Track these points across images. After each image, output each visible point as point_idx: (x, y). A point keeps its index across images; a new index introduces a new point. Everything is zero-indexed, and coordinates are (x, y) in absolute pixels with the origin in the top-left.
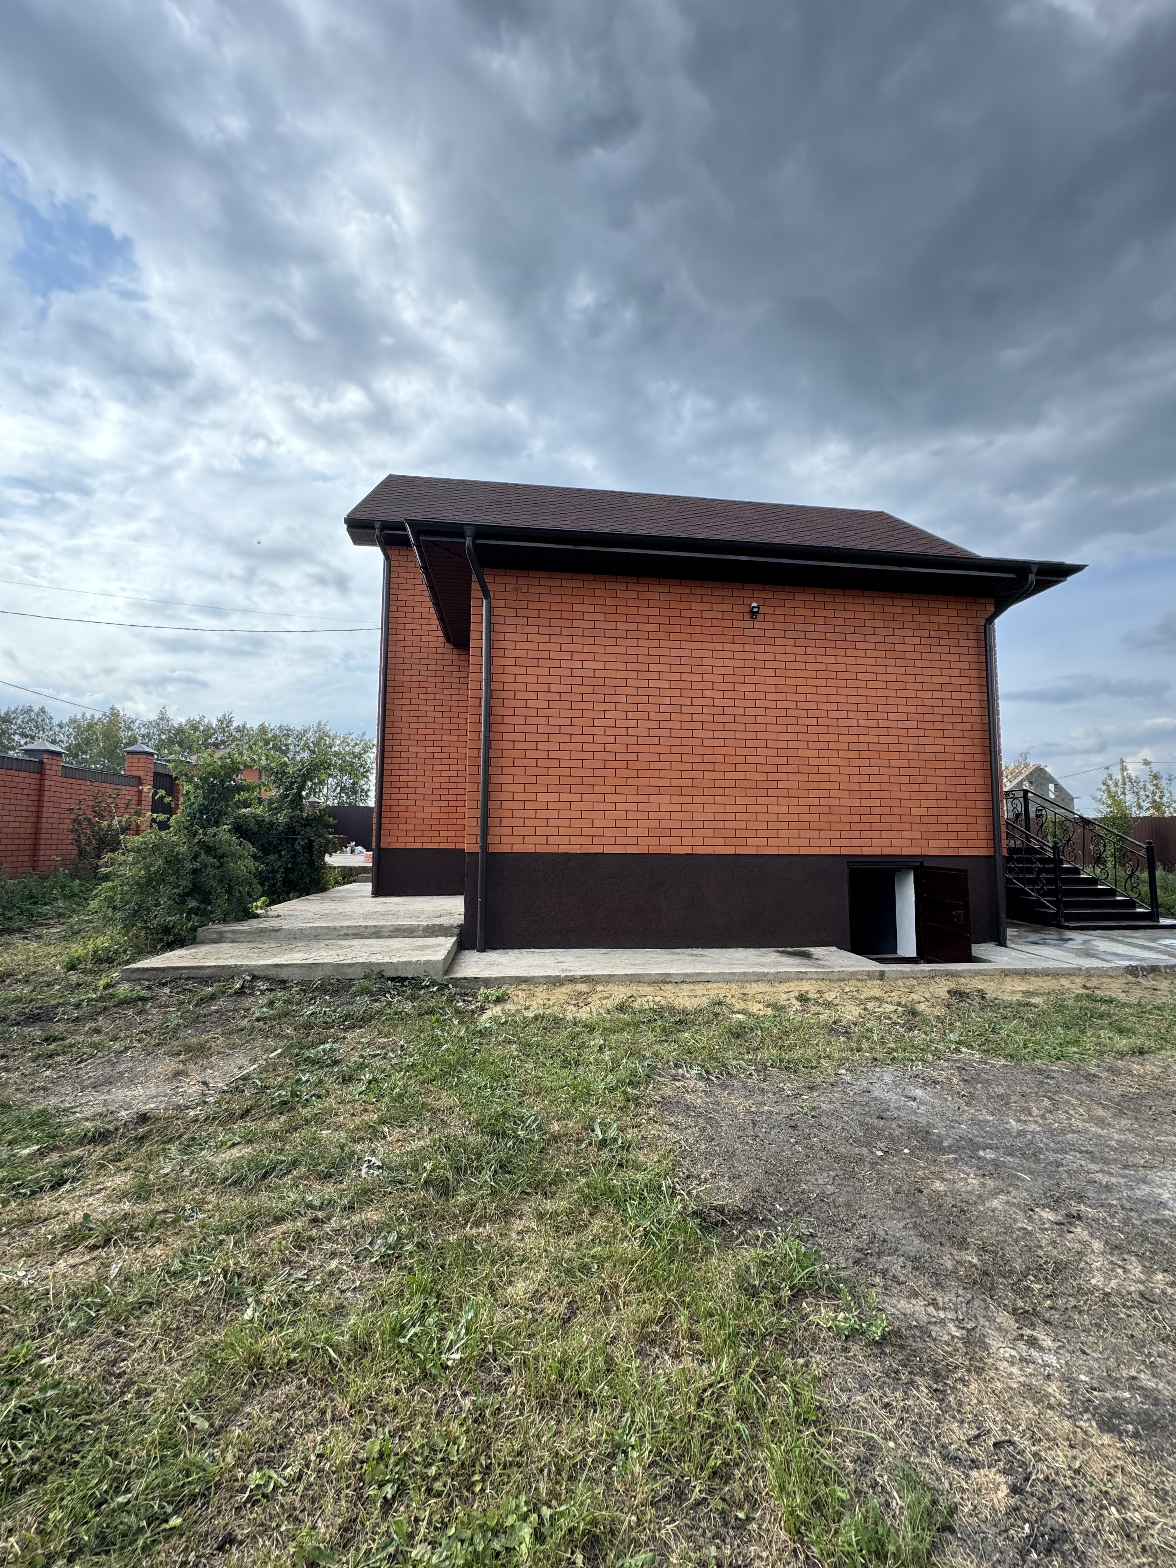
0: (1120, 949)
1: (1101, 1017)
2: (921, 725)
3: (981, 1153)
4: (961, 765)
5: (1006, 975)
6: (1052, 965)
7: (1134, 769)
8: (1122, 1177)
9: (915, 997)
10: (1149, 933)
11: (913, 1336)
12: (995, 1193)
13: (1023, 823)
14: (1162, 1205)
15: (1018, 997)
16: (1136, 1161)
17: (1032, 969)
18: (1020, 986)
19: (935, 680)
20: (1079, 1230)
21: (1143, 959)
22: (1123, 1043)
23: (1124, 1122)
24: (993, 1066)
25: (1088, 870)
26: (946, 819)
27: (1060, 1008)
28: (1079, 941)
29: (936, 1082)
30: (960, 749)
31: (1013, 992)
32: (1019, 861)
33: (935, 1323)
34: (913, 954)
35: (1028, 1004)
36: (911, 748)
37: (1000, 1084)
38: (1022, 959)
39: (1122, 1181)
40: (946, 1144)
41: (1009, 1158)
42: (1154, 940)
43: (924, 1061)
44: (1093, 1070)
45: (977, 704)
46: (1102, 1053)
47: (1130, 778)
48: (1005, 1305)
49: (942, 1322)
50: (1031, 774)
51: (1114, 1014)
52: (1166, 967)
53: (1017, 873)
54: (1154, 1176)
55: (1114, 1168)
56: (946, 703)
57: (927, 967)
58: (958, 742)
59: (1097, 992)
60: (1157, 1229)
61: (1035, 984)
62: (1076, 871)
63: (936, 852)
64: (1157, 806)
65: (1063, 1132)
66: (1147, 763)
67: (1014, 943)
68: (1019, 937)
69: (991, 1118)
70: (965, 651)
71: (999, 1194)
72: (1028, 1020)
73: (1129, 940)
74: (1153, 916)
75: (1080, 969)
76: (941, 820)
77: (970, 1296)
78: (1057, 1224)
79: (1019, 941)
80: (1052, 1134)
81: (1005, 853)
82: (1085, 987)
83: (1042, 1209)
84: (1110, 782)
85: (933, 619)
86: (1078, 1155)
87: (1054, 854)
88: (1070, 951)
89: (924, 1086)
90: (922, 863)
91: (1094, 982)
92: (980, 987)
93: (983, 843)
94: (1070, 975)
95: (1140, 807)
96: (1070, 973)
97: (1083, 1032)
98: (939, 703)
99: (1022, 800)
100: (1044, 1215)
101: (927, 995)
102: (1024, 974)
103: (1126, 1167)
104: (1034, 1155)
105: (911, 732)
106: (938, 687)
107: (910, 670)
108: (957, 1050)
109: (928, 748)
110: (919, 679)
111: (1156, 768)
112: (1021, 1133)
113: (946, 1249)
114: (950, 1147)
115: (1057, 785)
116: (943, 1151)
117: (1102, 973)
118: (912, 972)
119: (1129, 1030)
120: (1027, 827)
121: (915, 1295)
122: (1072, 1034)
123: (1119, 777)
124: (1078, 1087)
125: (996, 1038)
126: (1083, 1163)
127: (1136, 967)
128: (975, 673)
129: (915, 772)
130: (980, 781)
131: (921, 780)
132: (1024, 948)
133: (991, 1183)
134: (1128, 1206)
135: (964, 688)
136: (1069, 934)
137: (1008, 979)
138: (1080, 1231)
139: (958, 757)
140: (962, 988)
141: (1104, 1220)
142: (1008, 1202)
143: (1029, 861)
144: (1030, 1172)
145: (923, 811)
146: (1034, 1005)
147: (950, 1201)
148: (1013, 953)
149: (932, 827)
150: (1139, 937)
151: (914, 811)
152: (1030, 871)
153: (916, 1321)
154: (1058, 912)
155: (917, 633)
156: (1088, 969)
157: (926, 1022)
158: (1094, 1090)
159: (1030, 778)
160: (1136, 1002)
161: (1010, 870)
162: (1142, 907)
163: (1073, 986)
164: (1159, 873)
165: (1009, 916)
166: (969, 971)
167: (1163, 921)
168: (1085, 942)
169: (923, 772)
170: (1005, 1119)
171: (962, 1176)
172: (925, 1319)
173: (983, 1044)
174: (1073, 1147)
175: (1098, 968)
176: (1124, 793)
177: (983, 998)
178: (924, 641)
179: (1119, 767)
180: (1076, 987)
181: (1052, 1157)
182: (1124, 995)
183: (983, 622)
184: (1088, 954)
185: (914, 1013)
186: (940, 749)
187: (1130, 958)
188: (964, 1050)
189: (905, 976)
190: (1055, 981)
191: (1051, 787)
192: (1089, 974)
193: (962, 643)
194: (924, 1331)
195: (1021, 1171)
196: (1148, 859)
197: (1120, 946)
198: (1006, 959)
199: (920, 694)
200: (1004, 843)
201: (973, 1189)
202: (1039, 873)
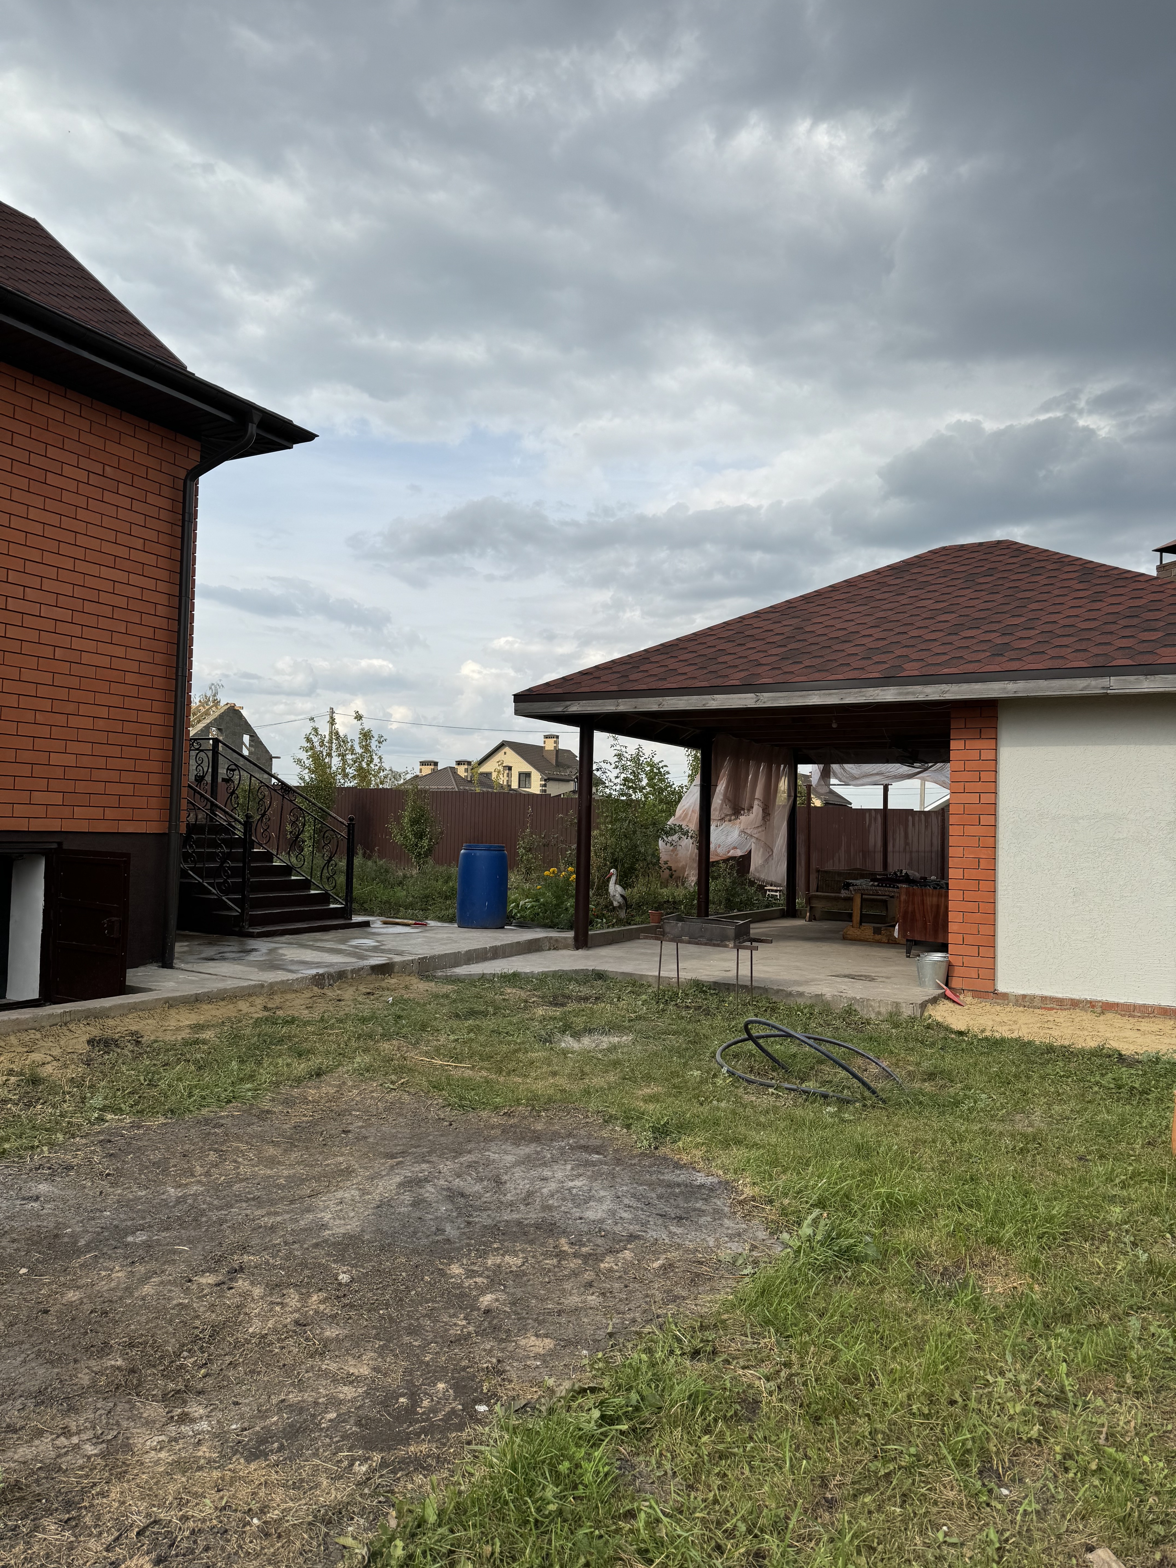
0: (308, 955)
1: (281, 1041)
2: (78, 618)
3: (130, 1239)
4: (133, 691)
5: (171, 1006)
6: (229, 984)
7: (344, 724)
8: (288, 1213)
9: (36, 1057)
10: (340, 933)
11: (37, 1481)
12: (145, 1279)
13: (209, 788)
14: (324, 1226)
15: (185, 1034)
16: (302, 1193)
17: (205, 994)
18: (186, 1018)
19: (107, 547)
20: (240, 1282)
21: (331, 965)
22: (301, 1067)
23: (294, 1155)
24: (149, 1128)
25: (283, 856)
26: (104, 775)
27: (235, 1038)
28: (264, 951)
29: (69, 1168)
30: (134, 666)
31: (179, 1029)
32: (199, 843)
33: (66, 1453)
34: (33, 993)
35: (196, 1042)
36: (59, 653)
37: (158, 1149)
38: (192, 982)
39: (287, 1216)
40: (82, 1242)
41: (164, 1234)
42: (344, 941)
43: (51, 1145)
44: (266, 1105)
45: (163, 599)
46: (277, 1084)
47: (337, 733)
48: (154, 1396)
49: (77, 1447)
50: (221, 716)
51: (295, 1036)
52: (353, 971)
53: (195, 862)
54: (319, 1202)
55: (280, 1207)
56: (119, 588)
57: (58, 1009)
58: (133, 654)
59: (280, 1013)
60: (317, 1252)
61: (209, 1012)
62: (268, 856)
63: (84, 827)
64: (363, 774)
65: (229, 1184)
66: (359, 717)
67: (183, 961)
68: (190, 953)
69: (144, 1193)
70: (154, 512)
71: (150, 1277)
72: (195, 1062)
73: (318, 944)
74: (345, 913)
75: (262, 986)
76: (97, 775)
77: (111, 1404)
78: (217, 1285)
79: (190, 958)
80: (217, 1190)
81: (183, 830)
82: (266, 1008)
83: (202, 1276)
84: (315, 739)
85: (111, 447)
86: (244, 1205)
87: (245, 834)
88: (251, 964)
89: (50, 1178)
90: (60, 844)
91: (277, 1000)
92: (134, 1028)
93: (154, 814)
94: (250, 995)
95: (346, 775)
96: (248, 993)
97: (259, 1063)
98: (109, 586)
99: (210, 754)
100: (203, 1280)
101: (56, 1052)
102: (194, 1001)
103: (292, 1202)
104: (195, 1220)
105: (62, 628)
106: (110, 561)
107: (66, 522)
108: (101, 1119)
109: (85, 659)
110: (81, 540)
111: (367, 725)
112: (180, 1200)
113: (82, 1364)
114: (87, 1245)
115: (254, 737)
116: (79, 1252)
117: (286, 988)
118: (35, 1019)
119: (309, 1051)
120: (214, 793)
121: (39, 1433)
122: (248, 1068)
123: (327, 733)
124: (249, 1130)
125: (154, 1092)
126: (248, 1212)
127: (322, 975)
128: (164, 551)
129: (63, 694)
130: (158, 719)
131: (71, 708)
132: (196, 967)
133: (141, 1269)
134: (290, 1239)
135: (148, 571)
136: (253, 943)
137: (173, 1012)
138: (242, 1284)
139: (130, 678)
140: (109, 1033)
141: (267, 1263)
142: (162, 1283)
143: (214, 844)
144: (189, 1242)
145: (70, 760)
146: (204, 1042)
147: (88, 1307)
148: (182, 976)
149: (81, 787)
150: (329, 940)
151: (55, 759)
152: (212, 857)
153: (41, 1462)
154: (242, 914)
155: (84, 463)
156: (272, 985)
157: (54, 1089)
158: (267, 1128)
159: (218, 722)
160: (318, 1018)
161: (186, 857)
162: (337, 902)
163: (252, 1009)
164: (357, 861)
165: (180, 927)
166: (121, 1006)
167: (356, 919)
168: (271, 951)
169: (75, 695)
170: (161, 1189)
171: (103, 1273)
172: (53, 1454)
173: (137, 1103)
174: (239, 1198)
175: (282, 982)
176: (329, 755)
177: (138, 1043)
178: (93, 479)
179: (328, 718)
180: (253, 1009)
181: (214, 1215)
182: (306, 1012)
183: (183, 474)
184: (273, 965)
185: (35, 1081)
186: (105, 661)
187: (318, 965)
188: (109, 1116)
189: (20, 1028)
190: (231, 1006)
191: (246, 738)
192: (272, 990)
193: (151, 498)
194: (52, 1468)
195: (178, 1244)
196: (348, 839)
197: (309, 952)
198: (172, 984)
199: (81, 566)
200: (183, 815)
201: (119, 1283)
202: (224, 861)
